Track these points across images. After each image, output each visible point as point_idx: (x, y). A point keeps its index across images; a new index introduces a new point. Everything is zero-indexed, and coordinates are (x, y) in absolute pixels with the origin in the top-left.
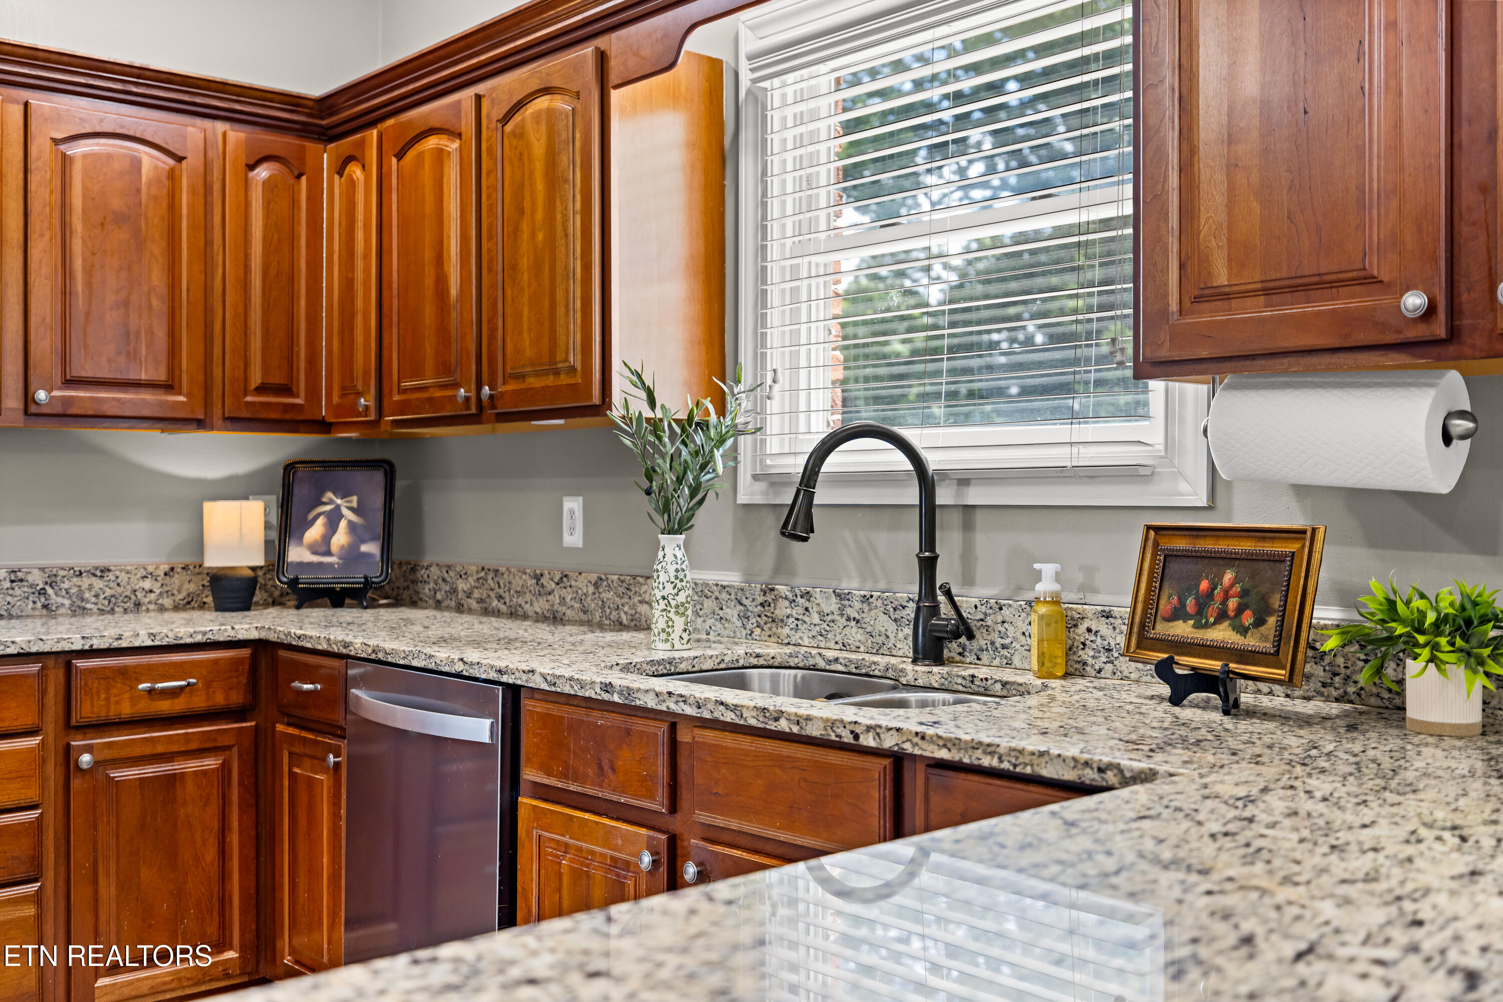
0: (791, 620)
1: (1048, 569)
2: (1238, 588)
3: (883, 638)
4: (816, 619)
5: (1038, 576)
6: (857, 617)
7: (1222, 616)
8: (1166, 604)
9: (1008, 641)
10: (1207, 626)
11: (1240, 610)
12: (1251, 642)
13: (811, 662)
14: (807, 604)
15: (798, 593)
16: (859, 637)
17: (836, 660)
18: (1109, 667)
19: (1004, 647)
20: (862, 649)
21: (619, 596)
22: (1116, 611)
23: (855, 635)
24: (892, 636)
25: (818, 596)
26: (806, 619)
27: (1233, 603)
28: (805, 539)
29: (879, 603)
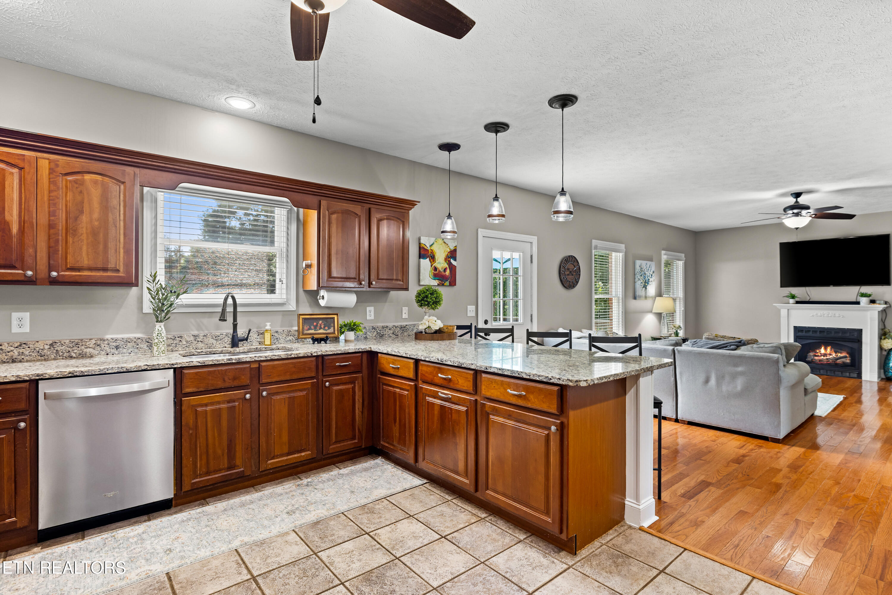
0: (173, 344)
1: (268, 324)
2: (323, 324)
3: (211, 345)
4: (185, 343)
5: (266, 326)
6: (201, 340)
7: (320, 328)
8: (305, 328)
9: (251, 340)
10: (317, 330)
11: (324, 327)
12: (329, 331)
13: (192, 354)
14: (181, 339)
15: (177, 337)
16: (202, 345)
17: (202, 352)
18: (277, 342)
19: (250, 342)
20: (203, 348)
21: (70, 347)
22: (279, 331)
23: (200, 345)
24: (215, 344)
25: (185, 337)
26: (180, 343)
27: (322, 326)
28: (226, 320)
29: (210, 336)
